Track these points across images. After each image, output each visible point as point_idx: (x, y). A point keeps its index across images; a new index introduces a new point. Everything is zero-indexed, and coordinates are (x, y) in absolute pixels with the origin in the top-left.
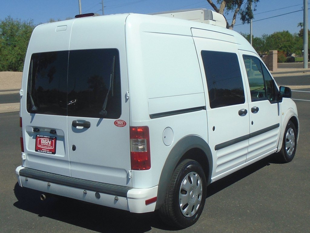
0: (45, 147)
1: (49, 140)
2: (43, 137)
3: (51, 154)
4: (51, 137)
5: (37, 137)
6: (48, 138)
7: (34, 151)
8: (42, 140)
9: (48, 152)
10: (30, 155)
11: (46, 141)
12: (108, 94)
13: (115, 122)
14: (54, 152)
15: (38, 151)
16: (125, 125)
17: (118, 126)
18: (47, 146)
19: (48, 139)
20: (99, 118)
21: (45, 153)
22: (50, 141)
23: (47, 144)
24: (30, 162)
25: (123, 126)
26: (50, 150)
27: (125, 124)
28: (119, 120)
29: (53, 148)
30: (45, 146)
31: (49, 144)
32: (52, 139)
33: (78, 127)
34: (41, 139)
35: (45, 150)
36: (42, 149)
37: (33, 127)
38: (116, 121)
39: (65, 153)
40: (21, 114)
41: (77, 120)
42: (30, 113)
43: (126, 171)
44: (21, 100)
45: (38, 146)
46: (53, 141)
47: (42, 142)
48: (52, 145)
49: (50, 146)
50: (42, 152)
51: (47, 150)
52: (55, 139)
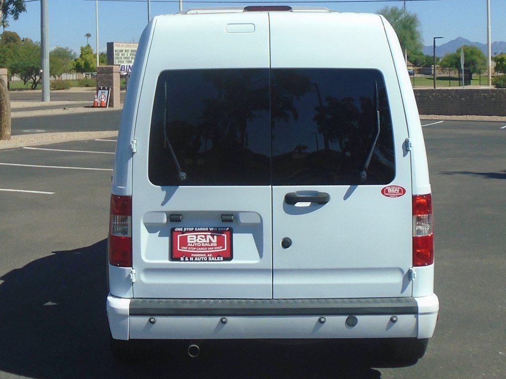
0: (202, 249)
1: (213, 236)
2: (194, 231)
3: (220, 261)
4: (218, 228)
5: (174, 233)
6: (209, 231)
7: (168, 261)
8: (189, 237)
9: (213, 259)
10: (151, 270)
11: (203, 236)
12: (375, 143)
13: (383, 189)
14: (229, 256)
15: (182, 259)
16: (404, 193)
17: (389, 196)
18: (207, 247)
19: (210, 233)
20: (349, 186)
21: (204, 261)
22: (215, 237)
23: (205, 243)
24: (151, 285)
25: (398, 196)
26: (217, 255)
27: (403, 191)
28: (390, 186)
29: (226, 249)
30: (199, 247)
31: (211, 242)
32: (223, 232)
33: (298, 205)
34: (187, 236)
35: (201, 255)
36: (192, 255)
37: (166, 212)
38: (385, 188)
39: (261, 255)
40: (127, 190)
41: (297, 192)
42: (160, 187)
43: (402, 271)
44: (130, 161)
45: (179, 249)
46: (224, 236)
47: (189, 241)
48: (220, 243)
49: (214, 247)
50: (194, 261)
51: (209, 255)
52: (231, 232)
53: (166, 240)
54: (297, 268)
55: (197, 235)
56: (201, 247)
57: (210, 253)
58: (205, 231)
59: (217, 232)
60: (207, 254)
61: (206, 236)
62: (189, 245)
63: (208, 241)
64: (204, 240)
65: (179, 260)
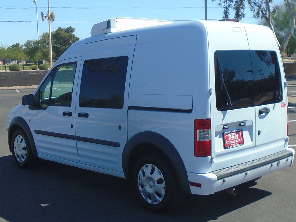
1: (236, 134)
2: (231, 133)
3: (241, 145)
4: (238, 130)
7: (224, 150)
8: (229, 136)
13: (281, 104)
17: (282, 107)
18: (235, 140)
21: (236, 147)
22: (237, 134)
25: (284, 107)
27: (285, 104)
29: (241, 139)
31: (236, 137)
32: (240, 131)
33: (262, 115)
34: (228, 136)
35: (234, 144)
36: (232, 145)
37: (223, 125)
39: (252, 140)
40: (209, 115)
41: (262, 109)
42: (221, 112)
43: (284, 139)
44: (209, 99)
45: (227, 143)
46: (240, 134)
47: (229, 138)
48: (239, 137)
49: (237, 139)
50: (233, 147)
51: (236, 144)
52: (242, 131)
53: (221, 139)
54: (261, 144)
55: (231, 135)
56: (233, 140)
57: (237, 143)
58: (234, 132)
59: (238, 132)
60: (236, 143)
61: (234, 134)
62: (230, 140)
63: (235, 137)
64: (234, 137)
65: (227, 148)
